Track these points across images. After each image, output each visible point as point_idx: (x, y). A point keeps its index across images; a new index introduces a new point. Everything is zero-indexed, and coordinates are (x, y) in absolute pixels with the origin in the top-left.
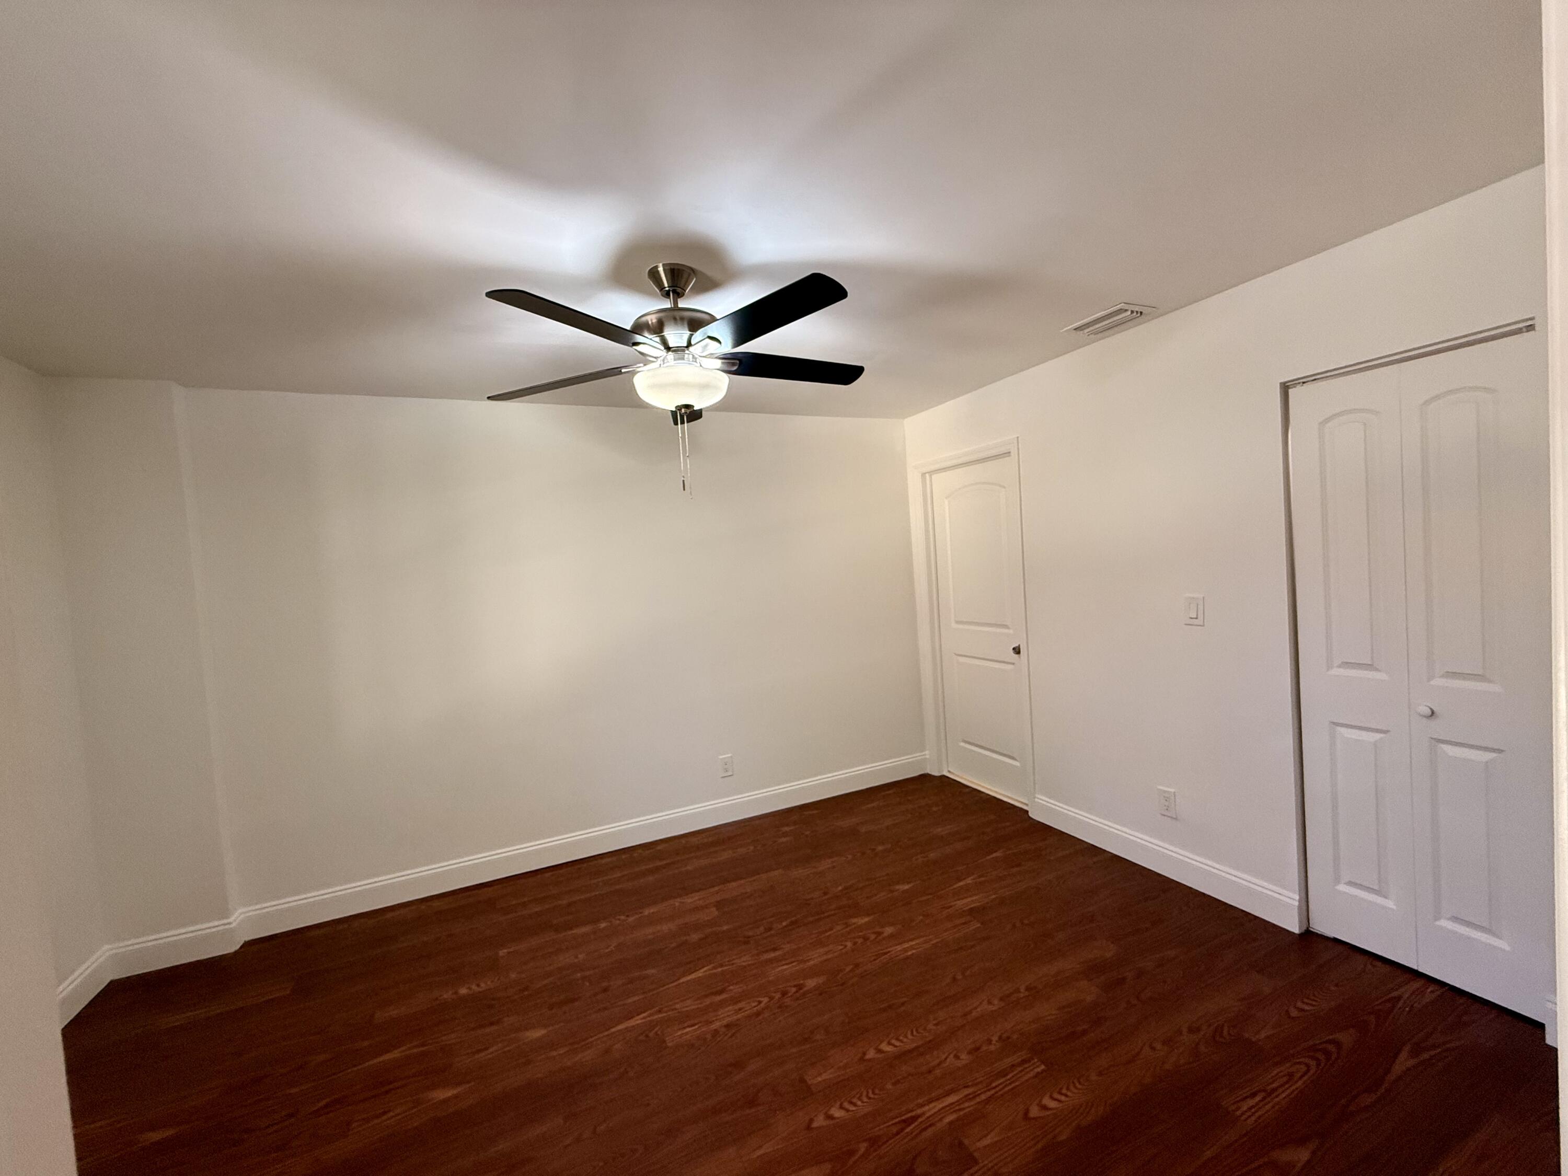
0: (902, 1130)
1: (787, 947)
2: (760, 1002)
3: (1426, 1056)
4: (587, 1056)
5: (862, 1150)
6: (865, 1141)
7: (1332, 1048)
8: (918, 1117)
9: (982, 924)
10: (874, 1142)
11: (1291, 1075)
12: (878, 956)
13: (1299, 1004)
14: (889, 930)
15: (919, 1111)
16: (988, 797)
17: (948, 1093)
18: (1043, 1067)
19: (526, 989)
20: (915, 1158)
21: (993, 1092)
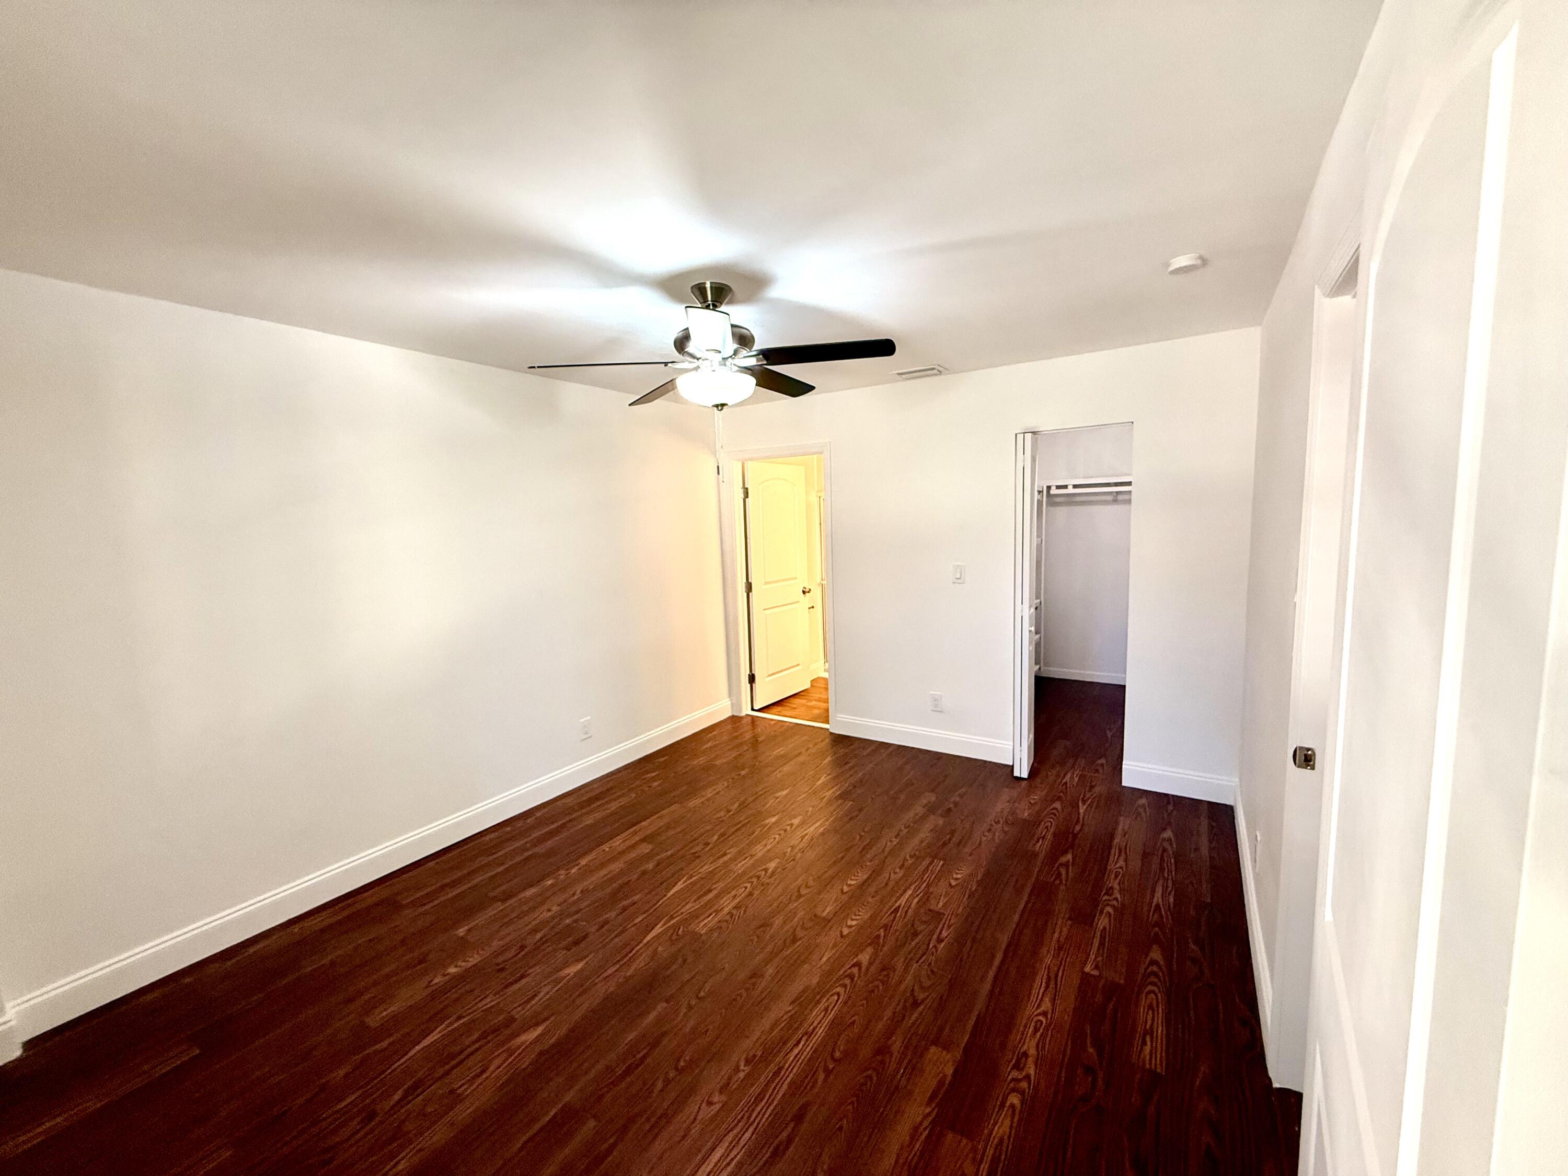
0: (895, 917)
1: (734, 850)
2: (746, 888)
3: (1089, 802)
4: (640, 963)
5: (882, 934)
6: (881, 928)
7: (1054, 811)
8: (899, 907)
9: (853, 801)
10: (886, 927)
11: (1047, 827)
12: (803, 837)
13: (1032, 797)
14: (796, 821)
15: (897, 905)
16: (792, 725)
17: (905, 891)
18: (942, 862)
19: (522, 947)
20: (913, 925)
21: (926, 882)
